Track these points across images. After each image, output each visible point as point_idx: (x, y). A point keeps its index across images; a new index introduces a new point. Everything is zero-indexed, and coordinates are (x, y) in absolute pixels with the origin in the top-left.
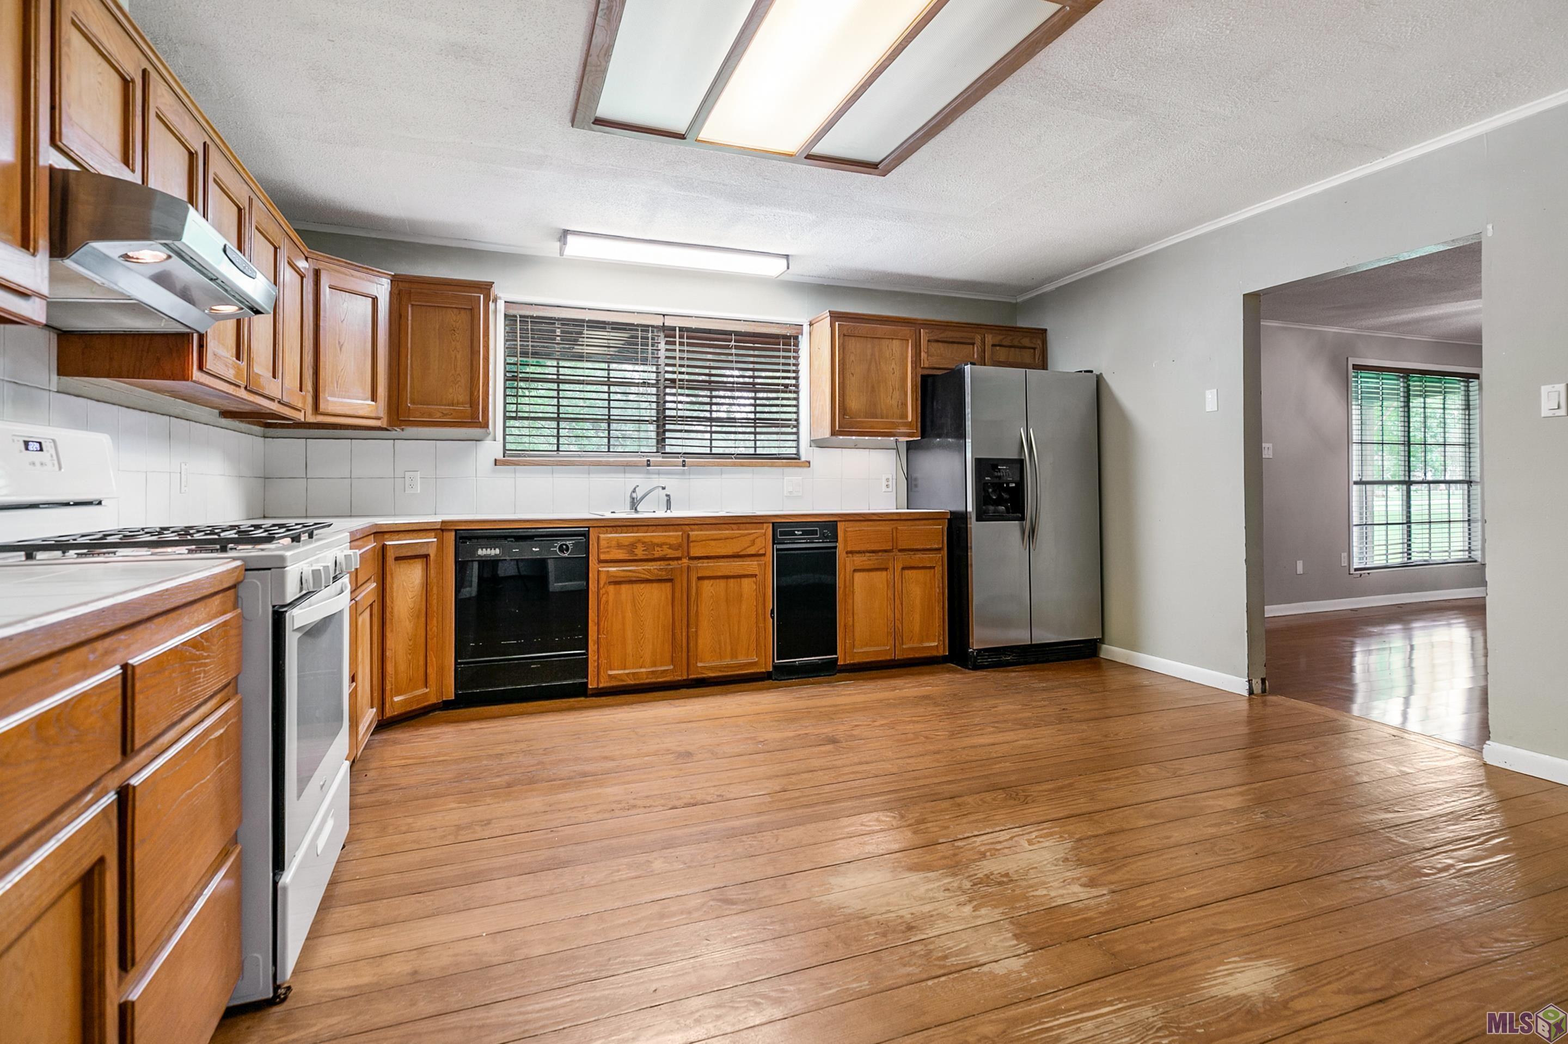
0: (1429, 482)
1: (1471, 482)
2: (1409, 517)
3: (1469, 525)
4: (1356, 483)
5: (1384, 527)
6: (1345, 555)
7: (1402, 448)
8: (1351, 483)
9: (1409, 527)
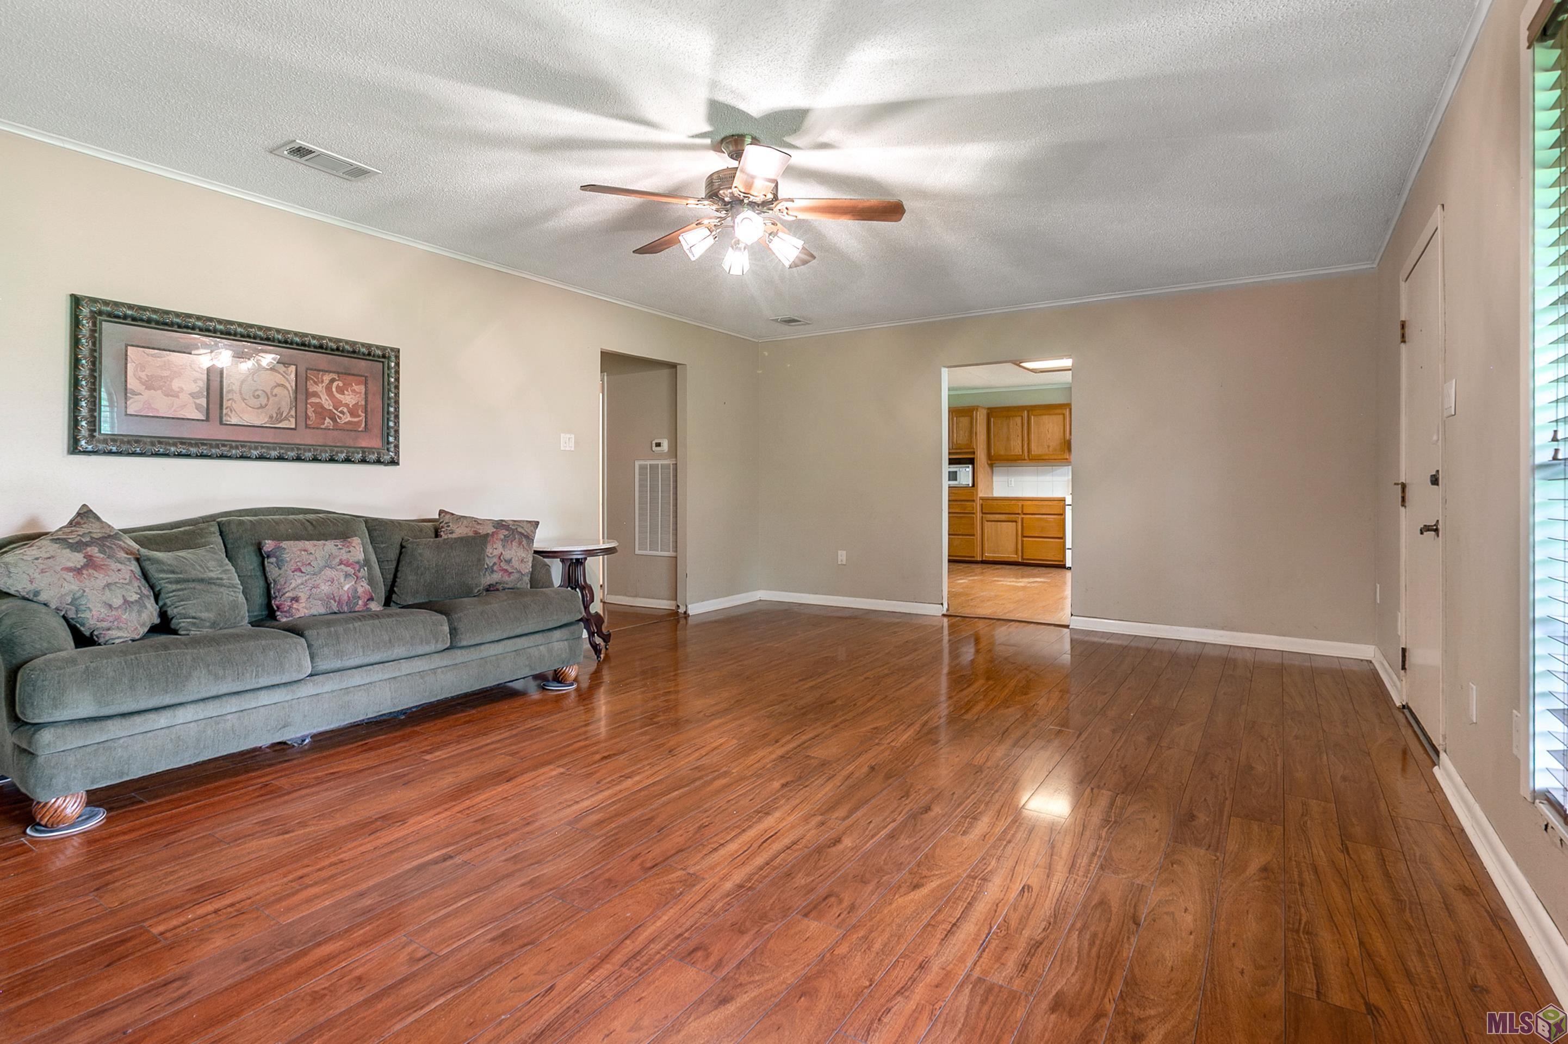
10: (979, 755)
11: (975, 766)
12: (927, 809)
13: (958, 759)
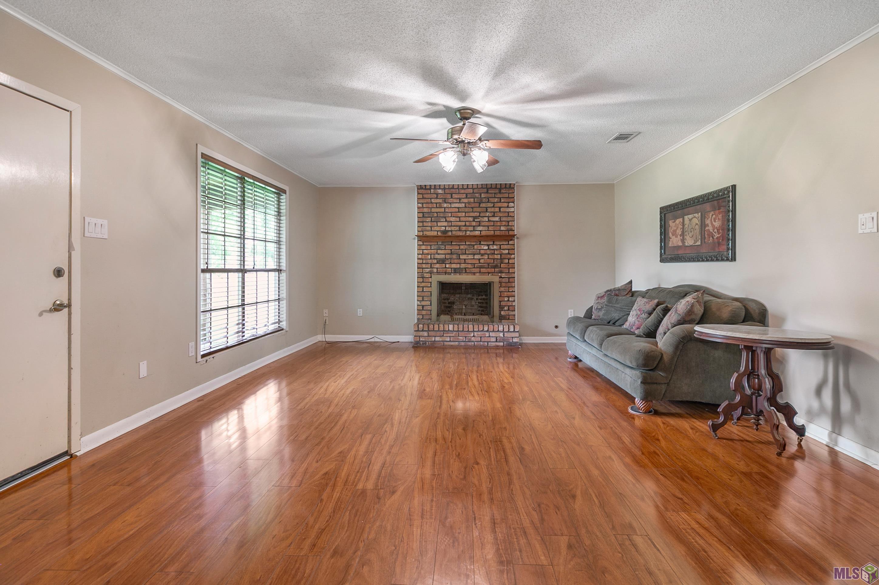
0: (257, 271)
1: (281, 270)
2: (243, 300)
3: (279, 303)
4: (203, 271)
5: (225, 312)
6: (192, 344)
7: (239, 240)
8: (199, 271)
9: (244, 309)
10: (355, 414)
11: (356, 408)
12: (369, 392)
13: (365, 410)
